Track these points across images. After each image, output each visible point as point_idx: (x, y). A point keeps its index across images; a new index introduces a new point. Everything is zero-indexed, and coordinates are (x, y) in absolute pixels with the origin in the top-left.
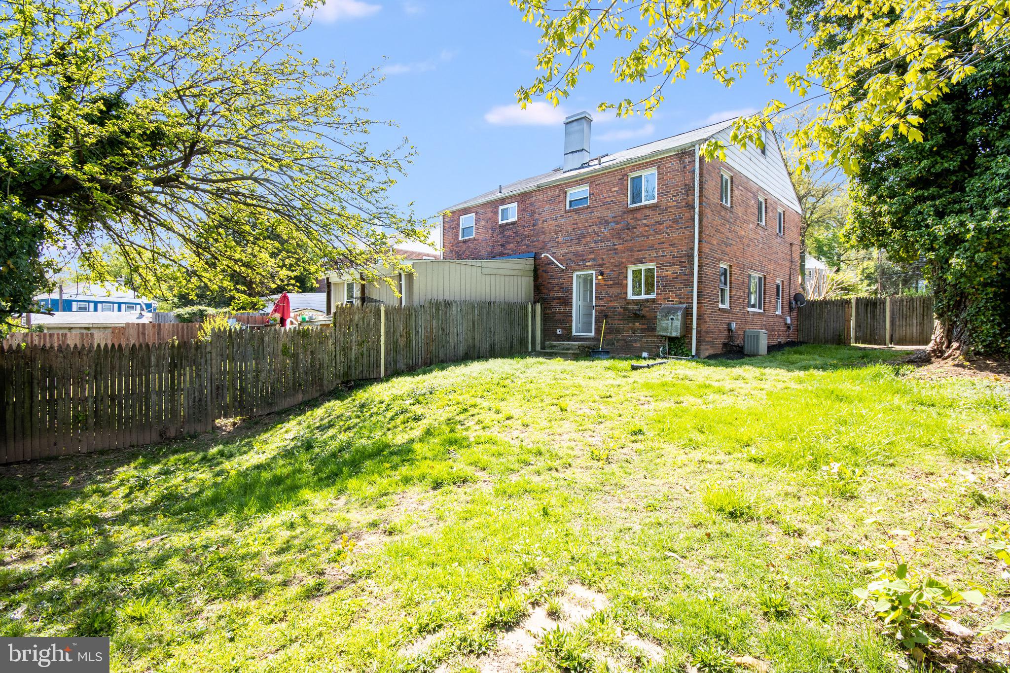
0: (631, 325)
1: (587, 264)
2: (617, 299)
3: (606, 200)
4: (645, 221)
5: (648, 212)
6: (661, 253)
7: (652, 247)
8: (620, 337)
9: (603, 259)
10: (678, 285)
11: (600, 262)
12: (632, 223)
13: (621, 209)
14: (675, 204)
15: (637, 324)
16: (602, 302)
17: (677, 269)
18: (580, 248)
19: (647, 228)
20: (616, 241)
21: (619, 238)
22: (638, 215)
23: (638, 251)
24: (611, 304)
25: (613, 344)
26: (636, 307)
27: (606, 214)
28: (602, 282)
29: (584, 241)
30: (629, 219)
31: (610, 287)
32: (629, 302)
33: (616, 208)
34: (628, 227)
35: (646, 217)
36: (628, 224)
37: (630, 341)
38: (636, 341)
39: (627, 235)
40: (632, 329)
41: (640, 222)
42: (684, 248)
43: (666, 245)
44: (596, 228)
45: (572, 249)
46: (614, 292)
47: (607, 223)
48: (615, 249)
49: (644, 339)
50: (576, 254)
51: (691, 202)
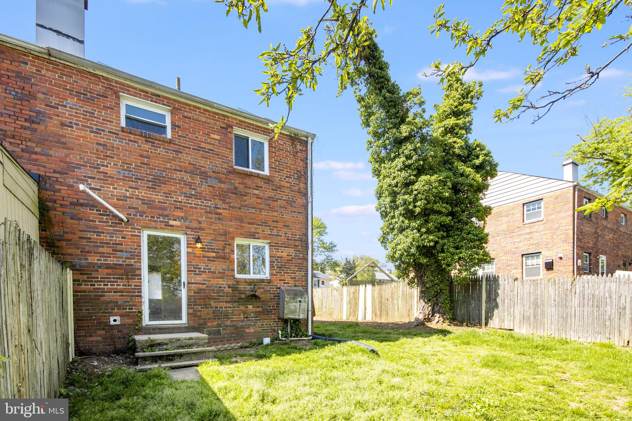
0: (242, 308)
1: (171, 222)
2: (222, 275)
3: (203, 145)
4: (256, 192)
5: (261, 183)
6: (275, 232)
7: (265, 223)
8: (228, 323)
9: (200, 222)
10: (293, 268)
11: (195, 225)
12: (241, 188)
13: (225, 166)
14: (288, 185)
15: (250, 307)
16: (199, 279)
17: (292, 251)
18: (158, 197)
19: (259, 201)
20: (220, 204)
21: (224, 202)
22: (248, 182)
23: (249, 223)
24: (214, 282)
25: (219, 332)
26: (248, 287)
27: (202, 162)
28: (198, 252)
29: (165, 188)
30: (237, 181)
31: (210, 260)
32: (238, 281)
33: (218, 162)
34: (235, 191)
35: (258, 188)
36: (236, 188)
37: (242, 327)
38: (249, 327)
39: (235, 202)
40: (244, 313)
41: (251, 191)
42: (298, 233)
43: (280, 225)
44: (187, 177)
45: (142, 193)
46: (218, 266)
47: (204, 175)
48: (218, 214)
49: (259, 324)
50: (149, 203)
51: (303, 190)
